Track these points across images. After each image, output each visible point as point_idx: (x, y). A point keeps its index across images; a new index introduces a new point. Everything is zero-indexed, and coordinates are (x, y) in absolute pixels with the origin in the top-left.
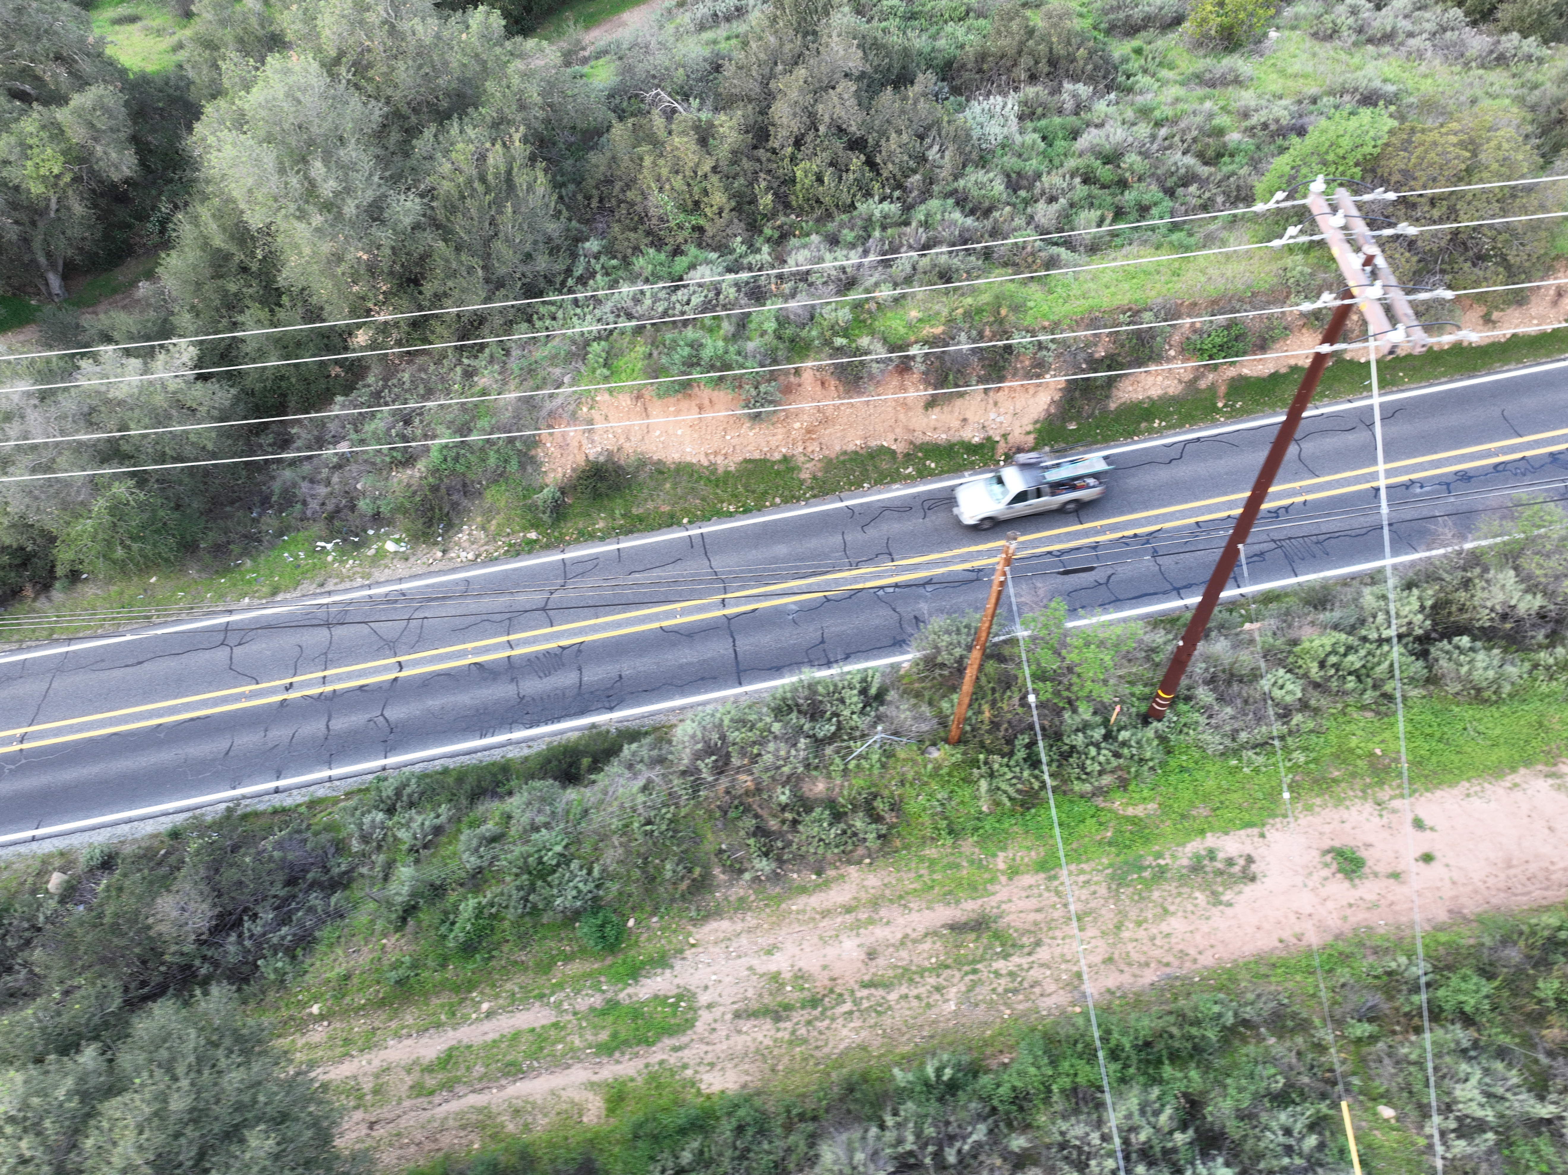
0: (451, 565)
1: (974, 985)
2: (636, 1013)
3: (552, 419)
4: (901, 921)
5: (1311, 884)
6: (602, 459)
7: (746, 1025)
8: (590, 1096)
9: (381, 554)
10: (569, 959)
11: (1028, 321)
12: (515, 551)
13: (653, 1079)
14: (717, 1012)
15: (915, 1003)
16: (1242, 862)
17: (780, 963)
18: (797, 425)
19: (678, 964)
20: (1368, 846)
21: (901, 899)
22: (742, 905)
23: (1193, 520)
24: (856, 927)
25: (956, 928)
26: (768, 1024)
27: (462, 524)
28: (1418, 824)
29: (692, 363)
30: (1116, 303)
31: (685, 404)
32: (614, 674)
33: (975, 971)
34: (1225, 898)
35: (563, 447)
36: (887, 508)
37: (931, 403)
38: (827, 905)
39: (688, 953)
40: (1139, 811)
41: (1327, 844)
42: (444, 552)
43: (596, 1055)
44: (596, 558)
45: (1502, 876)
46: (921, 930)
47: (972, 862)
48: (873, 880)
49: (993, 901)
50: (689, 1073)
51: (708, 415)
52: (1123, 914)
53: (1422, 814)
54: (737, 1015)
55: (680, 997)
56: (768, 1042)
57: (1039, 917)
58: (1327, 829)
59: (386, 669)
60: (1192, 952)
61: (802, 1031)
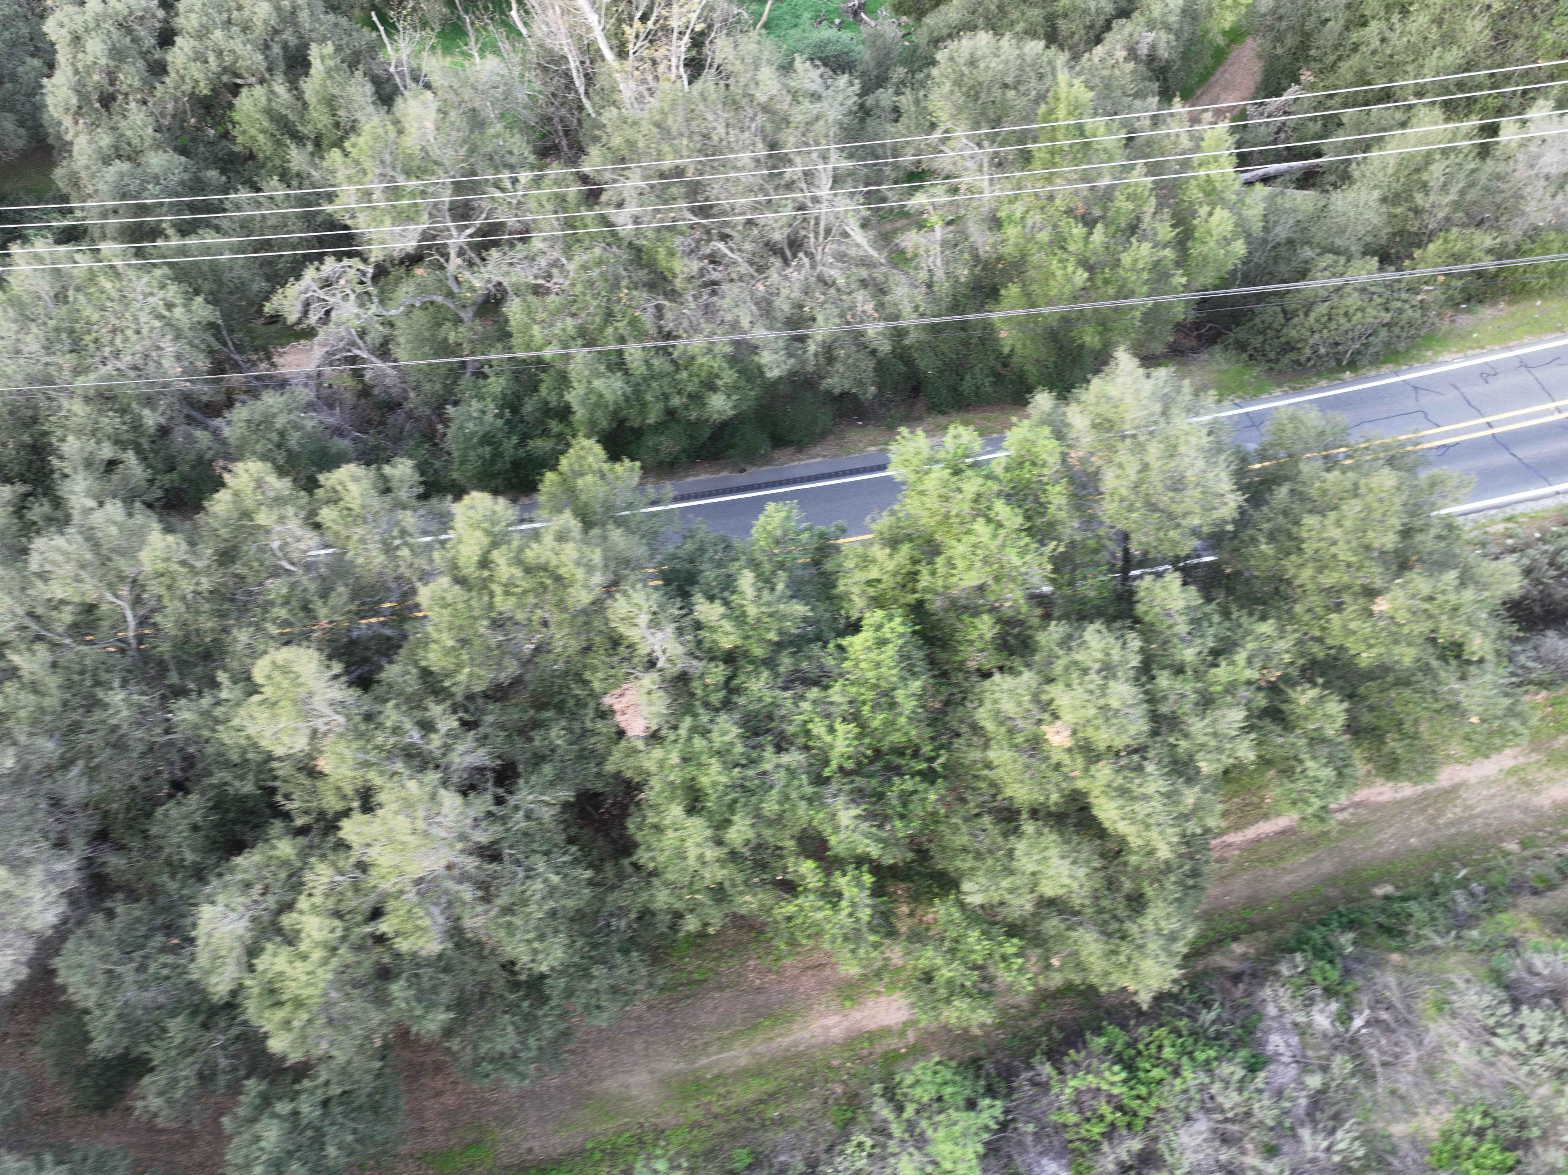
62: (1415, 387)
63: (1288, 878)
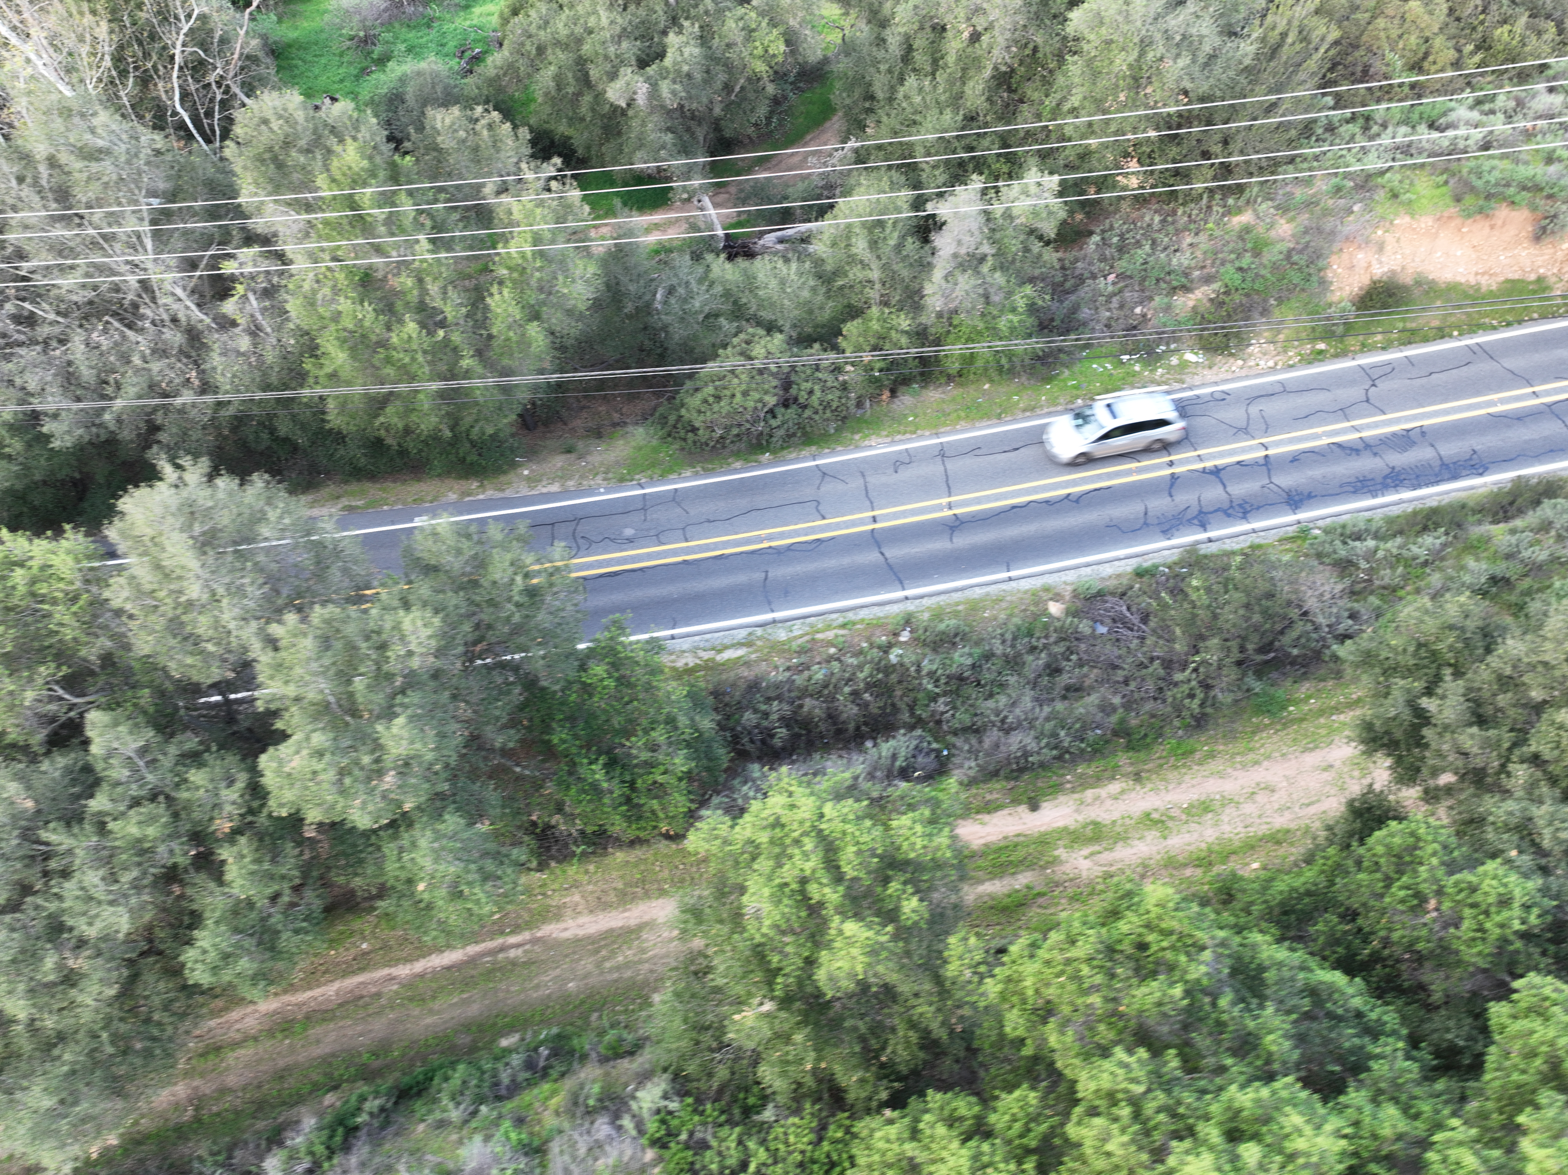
0: (1256, 371)
6: (1385, 278)
9: (1184, 365)
12: (1309, 360)
27: (1250, 339)
29: (1502, 184)
32: (1467, 449)
35: (1350, 268)
42: (1243, 361)
44: (1388, 363)
62: (824, 473)
63: (429, 1020)
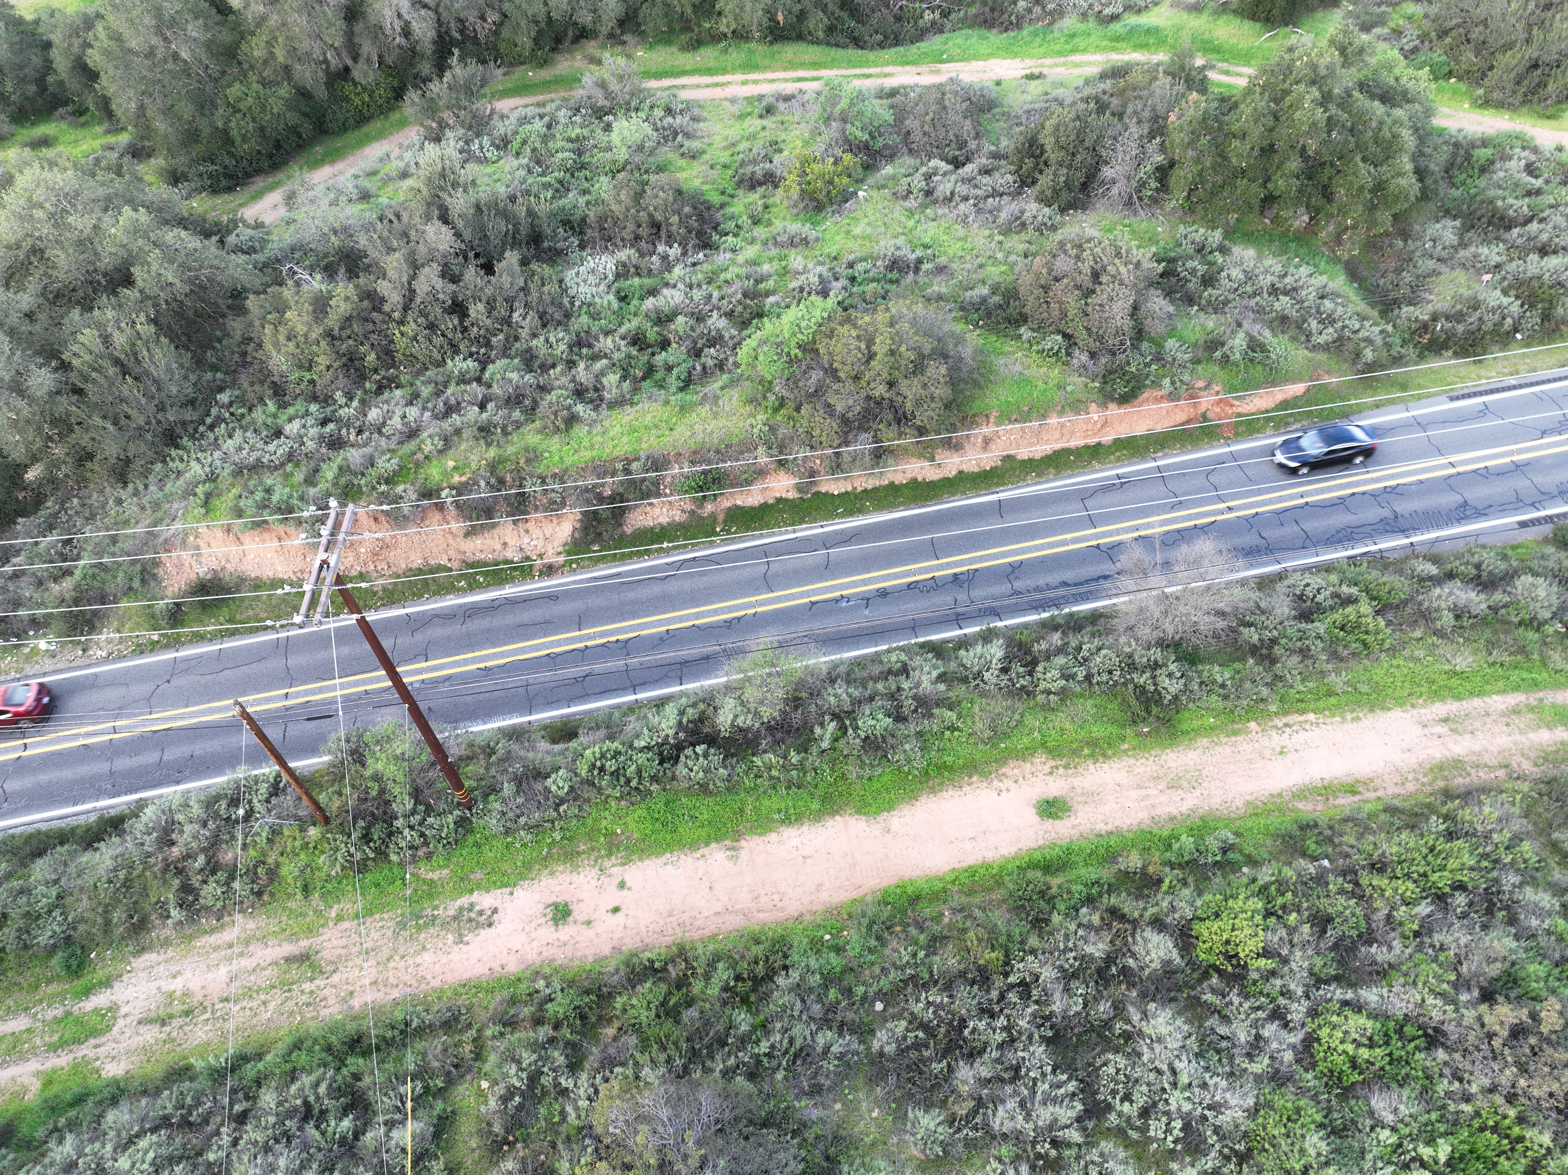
0: (88, 661)
1: (287, 999)
2: (79, 1022)
3: (167, 545)
4: (260, 954)
5: (527, 929)
6: (209, 577)
7: (143, 1029)
8: (35, 1080)
9: (35, 651)
10: (49, 982)
11: (541, 469)
12: (140, 650)
13: (75, 1067)
14: (129, 1020)
15: (248, 1013)
16: (489, 913)
17: (177, 985)
18: (363, 550)
19: (117, 985)
20: (580, 901)
21: (263, 940)
22: (166, 943)
23: (664, 629)
24: (229, 960)
25: (288, 960)
26: (156, 1028)
27: (103, 627)
28: (622, 885)
29: (263, 506)
30: (616, 453)
31: (266, 535)
32: (187, 755)
33: (290, 990)
34: (465, 939)
35: (180, 566)
36: (437, 616)
37: (469, 533)
38: (220, 942)
39: (125, 978)
40: (435, 876)
41: (553, 899)
42: (84, 650)
43: (47, 1051)
44: (200, 656)
45: (662, 922)
46: (269, 961)
47: (315, 911)
48: (251, 925)
49: (319, 940)
50: (98, 1063)
51: (287, 543)
52: (395, 950)
53: (628, 878)
54: (139, 1023)
55: (110, 1009)
56: (152, 1041)
57: (343, 952)
58: (558, 888)
59: (14, 749)
60: (429, 977)
61: (174, 1034)
